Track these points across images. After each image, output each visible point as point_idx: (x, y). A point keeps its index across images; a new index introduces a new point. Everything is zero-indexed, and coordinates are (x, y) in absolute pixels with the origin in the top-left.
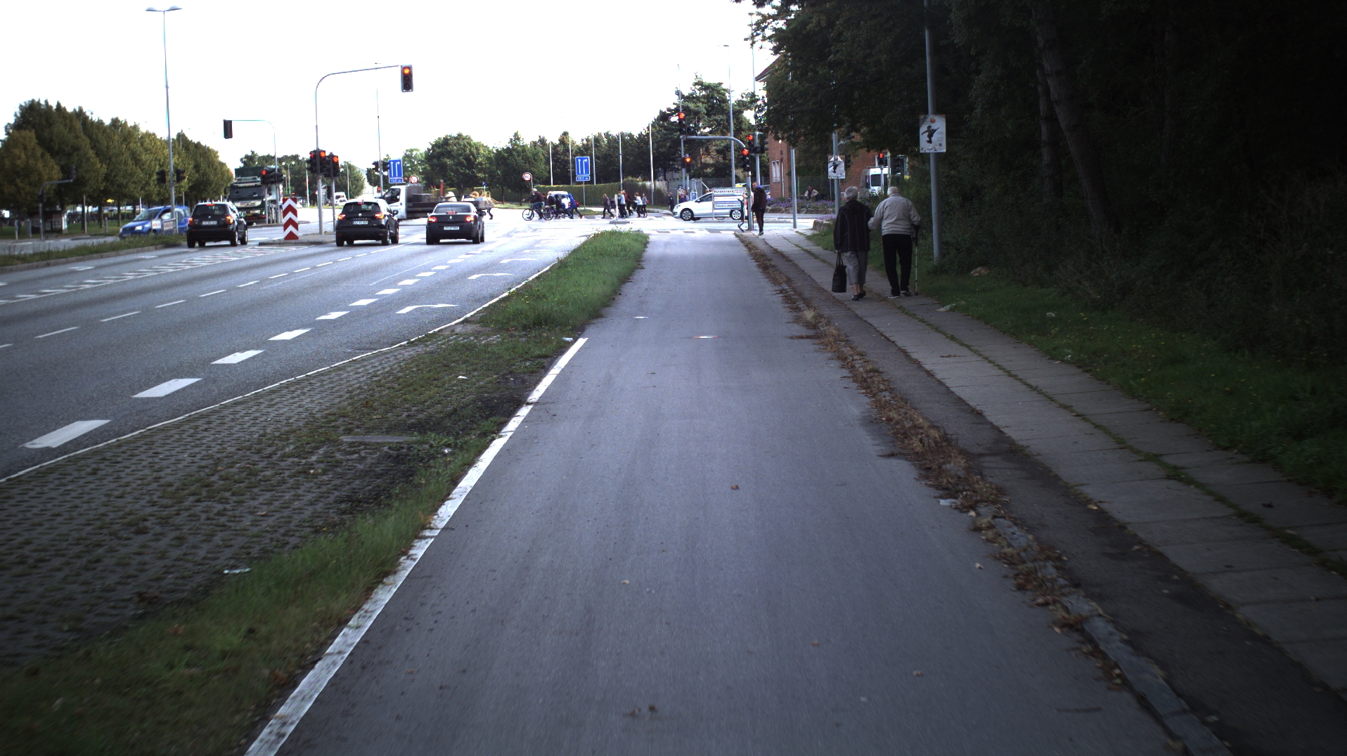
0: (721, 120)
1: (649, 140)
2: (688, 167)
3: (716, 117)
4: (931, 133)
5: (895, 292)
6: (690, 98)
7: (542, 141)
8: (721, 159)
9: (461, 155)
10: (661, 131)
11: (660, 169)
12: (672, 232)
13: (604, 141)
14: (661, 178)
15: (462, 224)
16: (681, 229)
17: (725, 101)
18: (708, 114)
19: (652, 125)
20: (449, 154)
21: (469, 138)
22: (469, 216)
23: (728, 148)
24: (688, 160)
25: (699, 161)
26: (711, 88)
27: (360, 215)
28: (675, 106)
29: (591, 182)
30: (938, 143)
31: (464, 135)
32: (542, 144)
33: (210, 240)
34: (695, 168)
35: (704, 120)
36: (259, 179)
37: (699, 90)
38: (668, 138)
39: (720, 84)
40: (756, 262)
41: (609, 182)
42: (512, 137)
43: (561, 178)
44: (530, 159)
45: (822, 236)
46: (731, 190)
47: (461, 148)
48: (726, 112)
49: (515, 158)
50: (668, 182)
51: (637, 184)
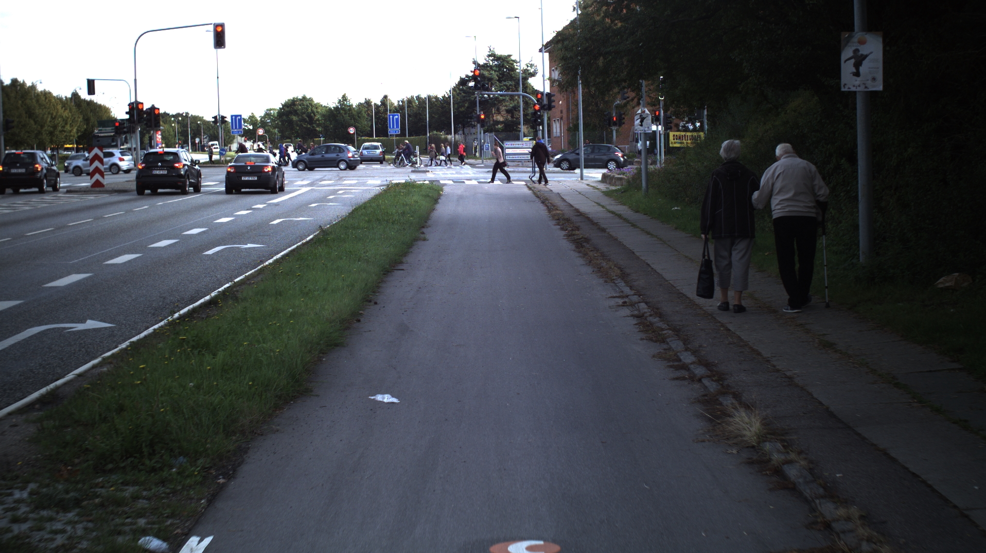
0: (510, 85)
1: (450, 101)
2: (482, 123)
3: (506, 83)
4: (859, 60)
6: (485, 66)
7: (368, 103)
8: (509, 117)
9: (304, 113)
10: (461, 94)
11: (460, 125)
12: (467, 182)
13: (415, 103)
14: (461, 132)
15: (259, 174)
16: (476, 179)
17: (513, 69)
18: (500, 81)
19: (453, 89)
20: (295, 113)
21: (311, 100)
22: (267, 166)
23: (516, 108)
24: (483, 117)
25: (491, 119)
26: (502, 59)
27: (160, 164)
28: (473, 74)
30: (870, 77)
31: (308, 97)
32: (367, 105)
34: (488, 124)
35: (496, 86)
36: (114, 130)
37: (492, 60)
38: (467, 100)
39: (510, 56)
42: (340, 98)
43: (382, 131)
44: (355, 117)
45: (622, 192)
46: (521, 143)
47: (304, 108)
48: (515, 79)
49: (342, 116)
50: (466, 136)
51: (440, 138)
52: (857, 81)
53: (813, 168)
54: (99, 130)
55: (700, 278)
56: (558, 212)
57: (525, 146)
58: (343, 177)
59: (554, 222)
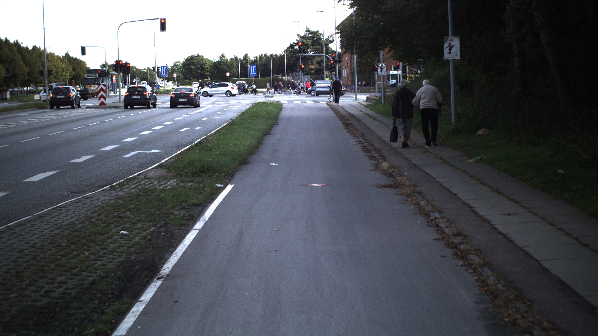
0: (319, 48)
1: (285, 57)
2: (303, 70)
3: (316, 47)
4: (451, 48)
5: (428, 143)
6: (304, 37)
7: (236, 58)
8: (318, 67)
9: (198, 64)
10: (290, 53)
11: (290, 71)
12: (295, 102)
13: (264, 58)
14: (290, 75)
15: (188, 98)
16: (300, 101)
17: (321, 39)
18: (312, 45)
19: (286, 50)
20: (193, 64)
21: (202, 56)
22: (192, 94)
23: (322, 61)
24: (303, 66)
25: (308, 67)
26: (314, 33)
27: (136, 93)
28: (297, 41)
29: (257, 77)
30: (455, 54)
31: (200, 55)
32: (235, 59)
33: (62, 106)
34: (306, 70)
35: (311, 48)
36: (97, 75)
37: (308, 34)
38: (294, 57)
39: (318, 31)
40: (341, 121)
41: (266, 77)
42: (221, 56)
43: (245, 75)
44: (229, 66)
45: (373, 105)
46: (324, 81)
47: (198, 61)
48: (321, 44)
49: (222, 66)
50: (294, 77)
51: (279, 78)
52: (450, 56)
53: (436, 89)
54: (88, 75)
55: (391, 135)
56: (340, 114)
57: (326, 83)
58: (228, 100)
59: (338, 118)
